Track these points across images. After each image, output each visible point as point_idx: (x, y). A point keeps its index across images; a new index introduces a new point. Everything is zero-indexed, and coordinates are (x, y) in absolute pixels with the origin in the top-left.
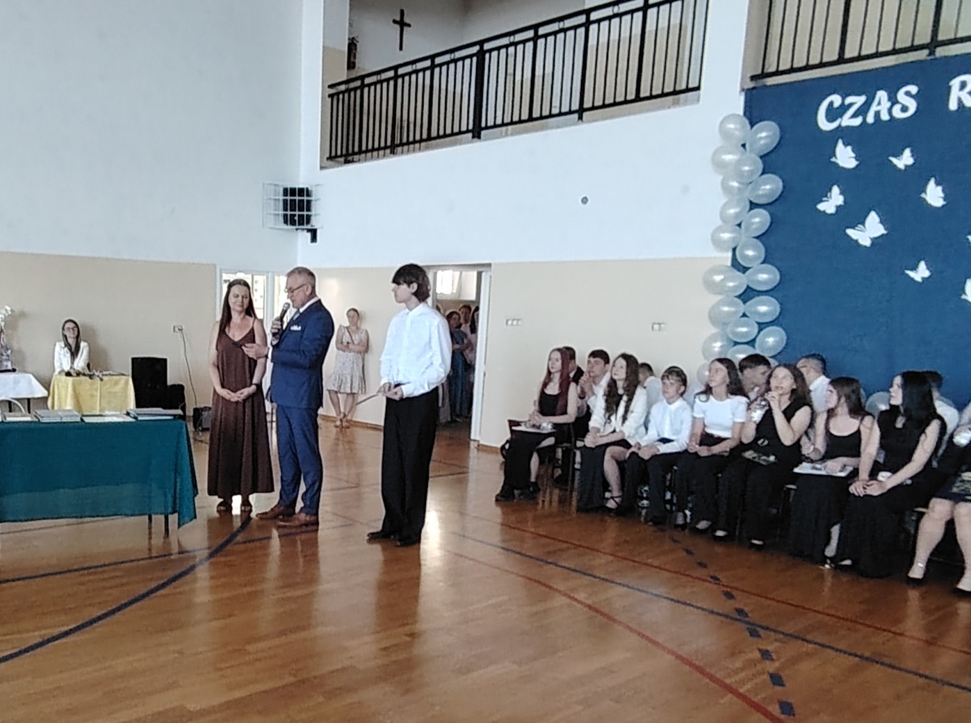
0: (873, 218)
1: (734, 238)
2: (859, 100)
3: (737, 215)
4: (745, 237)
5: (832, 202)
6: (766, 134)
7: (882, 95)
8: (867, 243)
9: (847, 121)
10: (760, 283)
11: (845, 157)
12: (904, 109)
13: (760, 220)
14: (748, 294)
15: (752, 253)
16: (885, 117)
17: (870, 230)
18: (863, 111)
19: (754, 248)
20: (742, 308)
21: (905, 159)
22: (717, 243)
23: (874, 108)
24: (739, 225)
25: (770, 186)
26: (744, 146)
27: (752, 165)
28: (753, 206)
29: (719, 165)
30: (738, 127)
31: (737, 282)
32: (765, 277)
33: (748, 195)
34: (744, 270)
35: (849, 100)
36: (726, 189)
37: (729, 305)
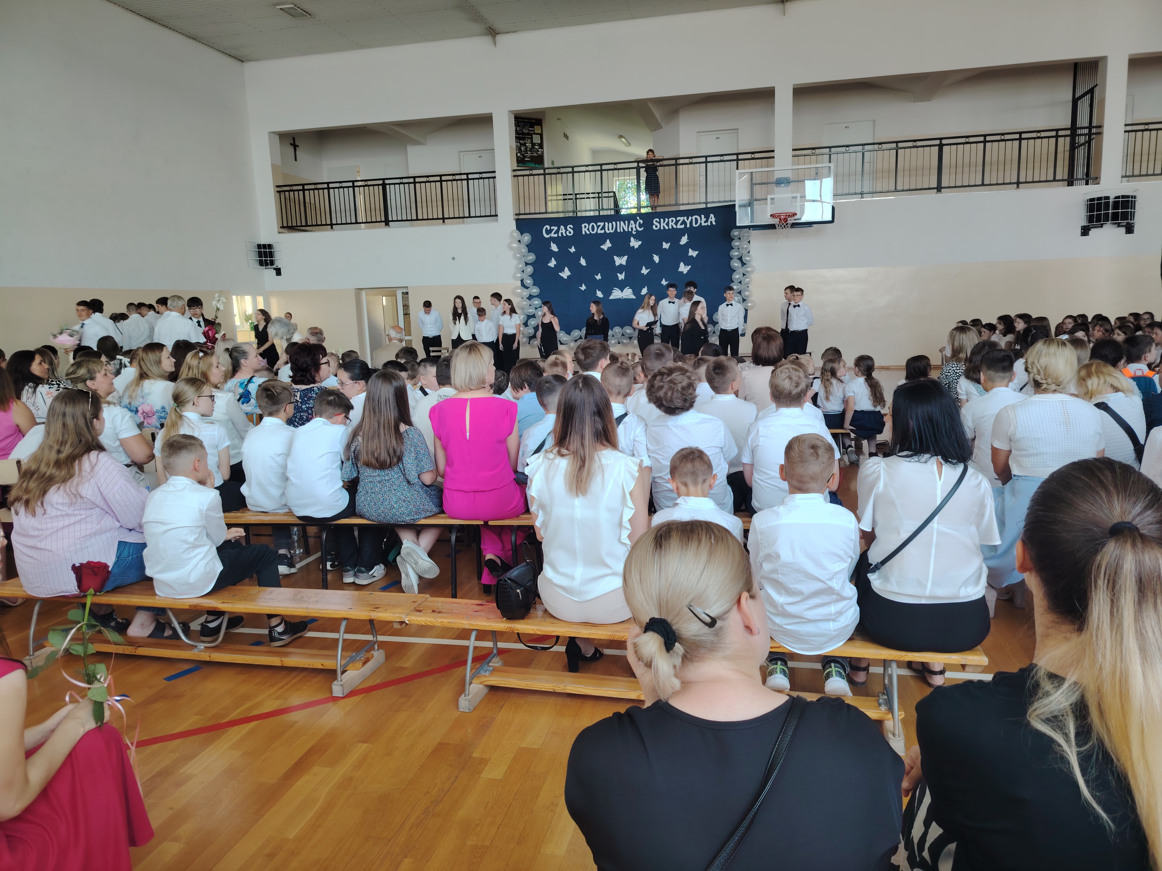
0: (566, 269)
1: (521, 277)
2: (556, 228)
3: (522, 268)
4: (525, 276)
5: (553, 263)
6: (527, 238)
7: (562, 227)
8: (566, 278)
9: (553, 235)
10: (534, 293)
11: (554, 248)
12: (570, 233)
13: (530, 269)
14: (530, 297)
15: (529, 282)
16: (564, 235)
17: (566, 274)
18: (557, 232)
19: (529, 280)
20: (529, 302)
21: (573, 250)
22: (515, 278)
23: (560, 231)
24: (523, 271)
25: (532, 257)
26: (519, 241)
27: (525, 250)
28: (527, 264)
29: (510, 248)
30: (517, 234)
31: (526, 293)
32: (535, 291)
33: (524, 259)
34: (527, 288)
35: (552, 228)
36: (515, 257)
37: (525, 301)
